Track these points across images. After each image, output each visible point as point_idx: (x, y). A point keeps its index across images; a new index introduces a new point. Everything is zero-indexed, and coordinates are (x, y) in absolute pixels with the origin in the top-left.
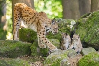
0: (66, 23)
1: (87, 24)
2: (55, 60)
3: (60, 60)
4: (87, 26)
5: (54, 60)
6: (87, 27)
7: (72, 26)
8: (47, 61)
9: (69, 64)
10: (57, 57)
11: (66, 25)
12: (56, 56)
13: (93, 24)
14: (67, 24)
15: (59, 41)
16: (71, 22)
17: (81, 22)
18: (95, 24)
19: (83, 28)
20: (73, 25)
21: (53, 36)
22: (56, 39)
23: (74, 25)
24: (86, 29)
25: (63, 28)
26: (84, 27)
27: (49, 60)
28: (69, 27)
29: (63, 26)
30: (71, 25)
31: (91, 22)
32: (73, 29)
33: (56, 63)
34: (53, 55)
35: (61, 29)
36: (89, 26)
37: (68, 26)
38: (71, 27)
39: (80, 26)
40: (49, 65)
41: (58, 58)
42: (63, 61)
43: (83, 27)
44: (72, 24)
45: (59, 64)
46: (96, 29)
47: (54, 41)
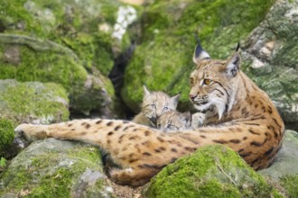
0: (96, 14)
1: (190, 24)
2: (50, 173)
3: (72, 175)
4: (189, 33)
5: (43, 174)
6: (186, 35)
7: (123, 31)
8: (12, 177)
9: (109, 194)
10: (57, 162)
11: (93, 25)
12: (54, 157)
13: (214, 25)
14: (99, 21)
15: (63, 91)
16: (117, 10)
17: (163, 15)
18: (224, 25)
19: (170, 40)
20: (125, 24)
21: (40, 71)
22: (50, 84)
23: (130, 26)
24: (182, 44)
25: (85, 38)
26: (176, 35)
27: (19, 174)
28: (109, 35)
29: (81, 28)
30: (117, 26)
31: (204, 14)
32: (124, 40)
33: (54, 185)
34: (38, 153)
35: (72, 39)
36: (196, 33)
37: (104, 28)
38: (115, 35)
39: (157, 31)
40: (23, 193)
41: (61, 163)
42: (83, 178)
43: (171, 34)
44: (120, 19)
45: (66, 191)
46: (225, 49)
47: (44, 91)
